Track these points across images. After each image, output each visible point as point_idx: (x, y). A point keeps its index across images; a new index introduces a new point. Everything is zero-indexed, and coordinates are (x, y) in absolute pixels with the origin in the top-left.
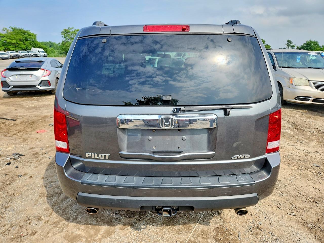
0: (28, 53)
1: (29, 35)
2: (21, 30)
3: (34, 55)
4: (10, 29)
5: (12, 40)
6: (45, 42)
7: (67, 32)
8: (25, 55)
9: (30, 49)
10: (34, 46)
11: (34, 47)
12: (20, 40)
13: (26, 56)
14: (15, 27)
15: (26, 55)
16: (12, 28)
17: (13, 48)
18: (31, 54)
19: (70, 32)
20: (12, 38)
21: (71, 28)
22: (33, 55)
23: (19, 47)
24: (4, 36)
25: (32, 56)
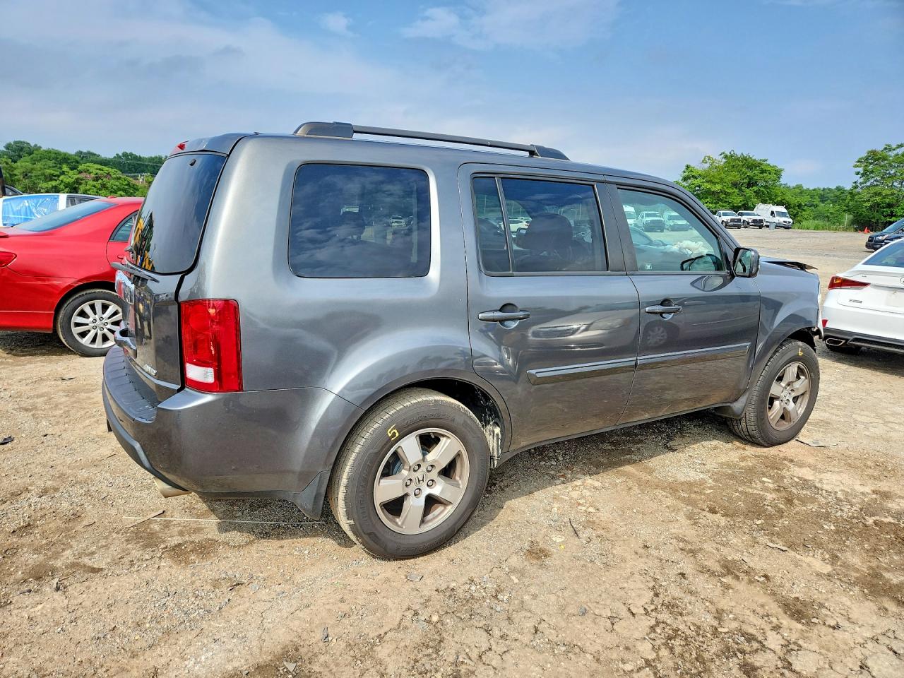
0: (739, 217)
1: (763, 172)
2: (745, 159)
3: (754, 221)
4: (719, 158)
5: (715, 183)
6: (824, 190)
7: (878, 160)
8: (729, 221)
9: (752, 206)
10: (767, 200)
11: (764, 202)
12: (735, 185)
13: (732, 223)
14: (732, 153)
15: (732, 220)
16: (726, 157)
17: (712, 203)
18: (747, 220)
19: (886, 160)
20: (716, 180)
21: (894, 147)
22: (750, 221)
23: (726, 202)
24: (700, 175)
25: (748, 223)
